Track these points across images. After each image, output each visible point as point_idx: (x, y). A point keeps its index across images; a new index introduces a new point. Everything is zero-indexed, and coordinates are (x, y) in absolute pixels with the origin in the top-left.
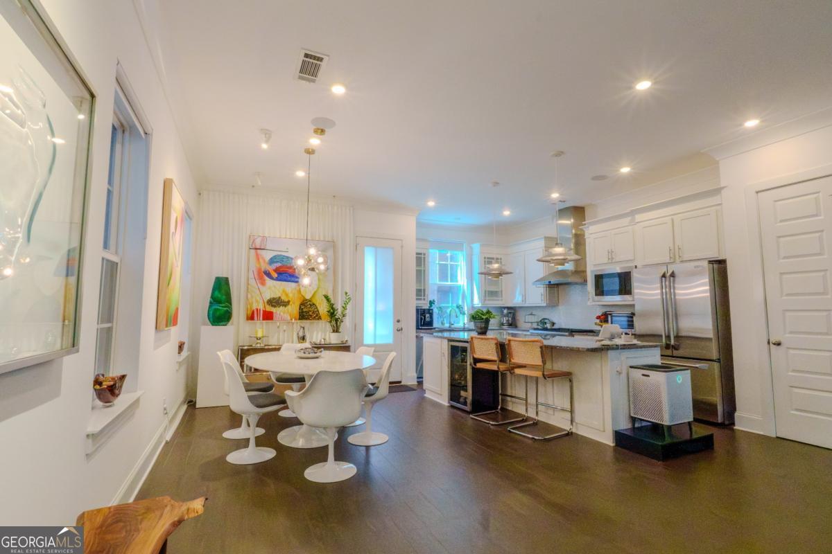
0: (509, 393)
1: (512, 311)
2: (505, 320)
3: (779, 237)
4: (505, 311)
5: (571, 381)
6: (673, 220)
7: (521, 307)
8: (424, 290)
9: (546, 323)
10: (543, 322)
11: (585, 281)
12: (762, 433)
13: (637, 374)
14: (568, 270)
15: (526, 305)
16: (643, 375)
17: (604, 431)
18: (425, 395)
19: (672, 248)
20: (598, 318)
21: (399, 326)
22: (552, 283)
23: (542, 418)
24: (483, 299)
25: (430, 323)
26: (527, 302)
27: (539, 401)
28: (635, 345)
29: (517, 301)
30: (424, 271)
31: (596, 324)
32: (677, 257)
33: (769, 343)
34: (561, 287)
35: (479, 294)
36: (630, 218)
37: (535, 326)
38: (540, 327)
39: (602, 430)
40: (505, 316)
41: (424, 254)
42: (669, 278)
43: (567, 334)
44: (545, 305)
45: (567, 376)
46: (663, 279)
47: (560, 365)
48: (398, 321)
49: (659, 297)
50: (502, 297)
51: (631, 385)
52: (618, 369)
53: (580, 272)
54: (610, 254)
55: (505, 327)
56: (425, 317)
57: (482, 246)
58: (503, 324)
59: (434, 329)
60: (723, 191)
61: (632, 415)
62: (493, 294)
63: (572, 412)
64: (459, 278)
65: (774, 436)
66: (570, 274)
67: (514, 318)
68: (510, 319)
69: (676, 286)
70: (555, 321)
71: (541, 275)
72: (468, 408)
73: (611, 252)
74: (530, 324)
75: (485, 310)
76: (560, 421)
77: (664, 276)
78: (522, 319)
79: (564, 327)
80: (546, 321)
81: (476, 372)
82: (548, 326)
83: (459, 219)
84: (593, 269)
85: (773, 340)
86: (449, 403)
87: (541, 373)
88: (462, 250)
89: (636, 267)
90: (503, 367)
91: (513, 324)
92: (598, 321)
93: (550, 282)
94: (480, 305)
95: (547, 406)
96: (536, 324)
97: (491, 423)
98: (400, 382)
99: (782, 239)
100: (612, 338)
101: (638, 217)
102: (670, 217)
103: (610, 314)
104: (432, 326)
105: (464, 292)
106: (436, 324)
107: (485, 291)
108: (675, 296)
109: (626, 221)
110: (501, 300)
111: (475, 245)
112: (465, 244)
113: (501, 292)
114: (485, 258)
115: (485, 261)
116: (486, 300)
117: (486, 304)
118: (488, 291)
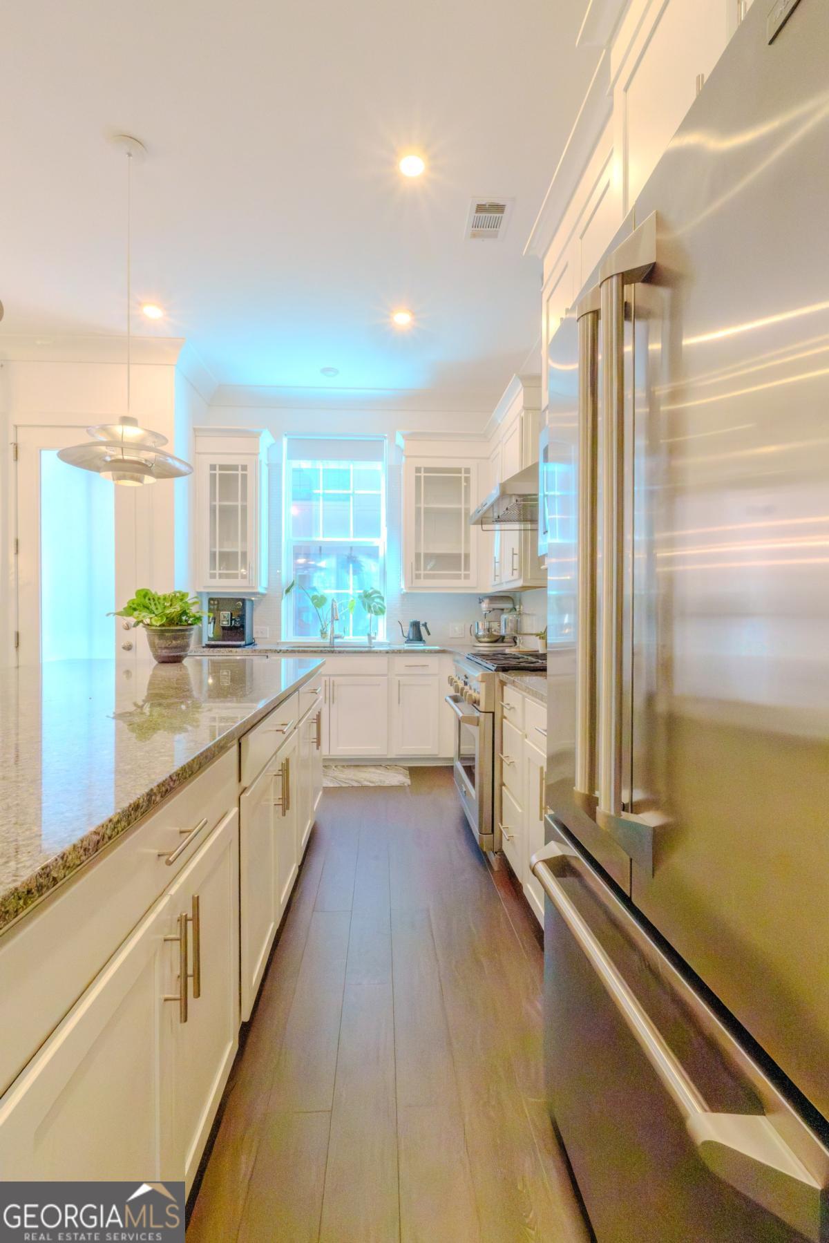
8: (245, 554)
15: (504, 587)
26: (503, 578)
30: (244, 509)
41: (244, 468)
44: (521, 582)
50: (469, 569)
94: (404, 590)
105: (384, 560)
110: (467, 577)
111: (400, 441)
112: (386, 442)
113: (467, 556)
114: (418, 470)
115: (418, 479)
116: (418, 577)
117: (418, 588)
118: (425, 555)
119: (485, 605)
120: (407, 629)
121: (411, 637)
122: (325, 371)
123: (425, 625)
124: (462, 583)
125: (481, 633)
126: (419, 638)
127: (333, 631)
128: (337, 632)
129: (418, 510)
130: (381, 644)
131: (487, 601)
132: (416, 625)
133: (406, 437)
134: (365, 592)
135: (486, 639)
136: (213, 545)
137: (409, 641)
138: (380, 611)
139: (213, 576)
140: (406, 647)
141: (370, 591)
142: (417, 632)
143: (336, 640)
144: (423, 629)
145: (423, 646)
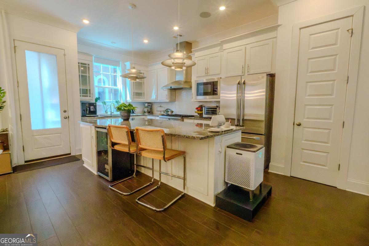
0: (142, 164)
1: (151, 105)
2: (146, 110)
3: (309, 59)
4: (146, 105)
5: (185, 158)
6: (246, 48)
7: (155, 102)
8: (90, 90)
9: (168, 111)
10: (167, 111)
11: (191, 88)
12: (283, 174)
13: (232, 152)
14: (181, 81)
15: (158, 101)
16: (237, 153)
17: (208, 195)
18: (83, 165)
19: (244, 66)
20: (197, 108)
21: (66, 115)
22: (172, 88)
23: (164, 180)
24: (132, 97)
25: (95, 112)
26: (158, 99)
27: (162, 171)
28: (232, 130)
29: (153, 98)
30: (89, 77)
31: (195, 112)
32: (246, 72)
33: (294, 124)
34: (177, 91)
35: (130, 94)
36: (219, 48)
37: (163, 113)
38: (165, 114)
39: (207, 195)
40: (146, 107)
41: (89, 65)
42: (241, 85)
43: (180, 118)
44: (168, 101)
45: (182, 154)
46: (239, 85)
47: (178, 146)
48: (65, 111)
49: (236, 98)
50: (144, 96)
51: (227, 160)
52: (220, 150)
53: (188, 82)
54: (206, 70)
55: (146, 114)
56: (90, 108)
57: (131, 64)
58: (145, 112)
59: (98, 116)
60: (279, 28)
61: (226, 181)
62: (139, 94)
63: (184, 179)
64: (118, 84)
65: (289, 176)
66: (183, 83)
67: (151, 109)
68: (149, 109)
69: (245, 92)
70: (173, 110)
71: (166, 83)
72: (109, 178)
73: (207, 69)
74: (160, 112)
75: (127, 104)
76: (176, 184)
77: (239, 84)
78: (156, 109)
79: (178, 114)
80: (169, 110)
81: (115, 152)
82: (170, 113)
83: (115, 43)
84: (196, 79)
85: (297, 122)
86: (97, 173)
87: (162, 156)
88: (119, 66)
89: (221, 78)
90: (133, 150)
91: (150, 112)
92: (196, 110)
93: (171, 87)
94: (131, 101)
95: (167, 174)
96: (163, 112)
97: (124, 194)
98: (70, 154)
99: (311, 60)
100: (220, 125)
101: (226, 46)
102: (244, 46)
103: (204, 107)
104: (96, 114)
105: (121, 93)
106: (99, 113)
107: (134, 93)
108: (244, 98)
109: (217, 49)
112: (121, 62)
113: (144, 93)
116: (134, 98)
117: (134, 100)
118: (136, 93)
122: (112, 43)
124: (143, 99)
127: (111, 111)
135: (147, 112)
142: (133, 111)
145: (134, 114)
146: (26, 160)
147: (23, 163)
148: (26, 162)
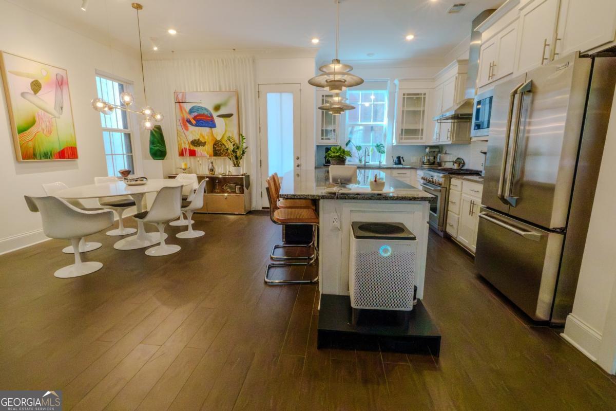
8: (335, 130)
15: (440, 143)
19: (551, 41)
26: (440, 140)
29: (434, 139)
35: (395, 133)
40: (425, 155)
42: (519, 95)
48: (298, 158)
50: (422, 135)
54: (492, 69)
62: (411, 132)
64: (384, 118)
77: (516, 92)
88: (386, 89)
94: (395, 144)
105: (385, 131)
107: (403, 129)
110: (422, 138)
111: (396, 82)
112: (389, 82)
113: (422, 130)
114: (404, 95)
115: (404, 98)
116: (402, 139)
117: (402, 143)
118: (405, 130)
119: (428, 150)
120: (395, 159)
121: (397, 162)
123: (402, 158)
124: (419, 141)
125: (425, 161)
126: (400, 163)
127: (365, 160)
128: (367, 161)
129: (403, 111)
130: (384, 165)
131: (428, 148)
132: (399, 158)
133: (400, 81)
134: (377, 145)
135: (427, 163)
136: (322, 126)
137: (396, 164)
138: (383, 152)
139: (322, 139)
140: (395, 166)
141: (379, 144)
142: (399, 161)
143: (367, 164)
144: (401, 159)
145: (401, 166)
146: (264, 206)
147: (261, 209)
148: (263, 208)
